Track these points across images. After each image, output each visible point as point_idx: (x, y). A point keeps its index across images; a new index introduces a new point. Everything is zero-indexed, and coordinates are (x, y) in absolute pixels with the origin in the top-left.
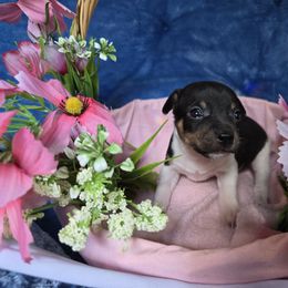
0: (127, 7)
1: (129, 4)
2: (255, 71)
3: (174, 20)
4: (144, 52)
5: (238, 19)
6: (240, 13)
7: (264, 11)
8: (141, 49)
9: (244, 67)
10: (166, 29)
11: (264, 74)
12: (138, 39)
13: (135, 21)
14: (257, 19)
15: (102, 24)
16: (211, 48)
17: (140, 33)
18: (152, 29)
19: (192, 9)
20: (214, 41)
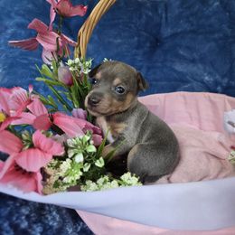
0: (130, 27)
1: (133, 26)
2: (226, 80)
3: (166, 38)
4: (141, 61)
5: (215, 40)
6: (216, 36)
8: (139, 58)
9: (217, 77)
11: (233, 83)
13: (136, 39)
14: (230, 40)
15: (111, 40)
16: (193, 61)
17: (138, 47)
18: (148, 45)
19: (179, 30)
20: (196, 56)
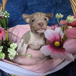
1: (18, 1)
6: (46, 6)
7: (53, 6)
10: (27, 8)
11: (51, 23)
12: (19, 10)
13: (19, 6)
14: (51, 8)
15: (10, 6)
17: (20, 9)
18: (23, 8)
19: (34, 4)
